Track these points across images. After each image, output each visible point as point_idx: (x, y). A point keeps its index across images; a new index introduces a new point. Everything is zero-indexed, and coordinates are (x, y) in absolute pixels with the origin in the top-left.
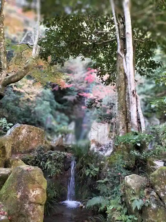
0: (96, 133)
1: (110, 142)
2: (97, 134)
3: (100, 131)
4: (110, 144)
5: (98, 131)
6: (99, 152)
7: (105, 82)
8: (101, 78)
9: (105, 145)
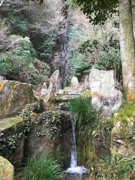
0: (99, 83)
1: (118, 93)
2: (99, 85)
3: (103, 80)
4: (118, 96)
5: (100, 81)
6: (104, 106)
7: (93, 20)
8: (88, 16)
9: (111, 98)
